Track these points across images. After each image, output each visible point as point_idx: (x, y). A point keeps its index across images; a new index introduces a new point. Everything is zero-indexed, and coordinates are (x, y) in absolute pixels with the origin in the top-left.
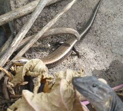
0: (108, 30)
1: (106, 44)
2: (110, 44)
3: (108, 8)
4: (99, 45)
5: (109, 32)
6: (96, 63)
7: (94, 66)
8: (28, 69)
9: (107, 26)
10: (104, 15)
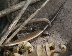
0: (69, 19)
1: (67, 28)
3: (68, 6)
4: (63, 29)
5: (69, 21)
7: (60, 41)
8: (21, 47)
9: (68, 17)
10: (66, 10)
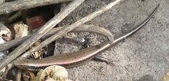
0: (155, 40)
1: (145, 54)
2: (150, 56)
3: (164, 15)
4: (137, 54)
5: (154, 42)
6: (125, 72)
7: (121, 75)
9: (155, 35)
10: (157, 22)
